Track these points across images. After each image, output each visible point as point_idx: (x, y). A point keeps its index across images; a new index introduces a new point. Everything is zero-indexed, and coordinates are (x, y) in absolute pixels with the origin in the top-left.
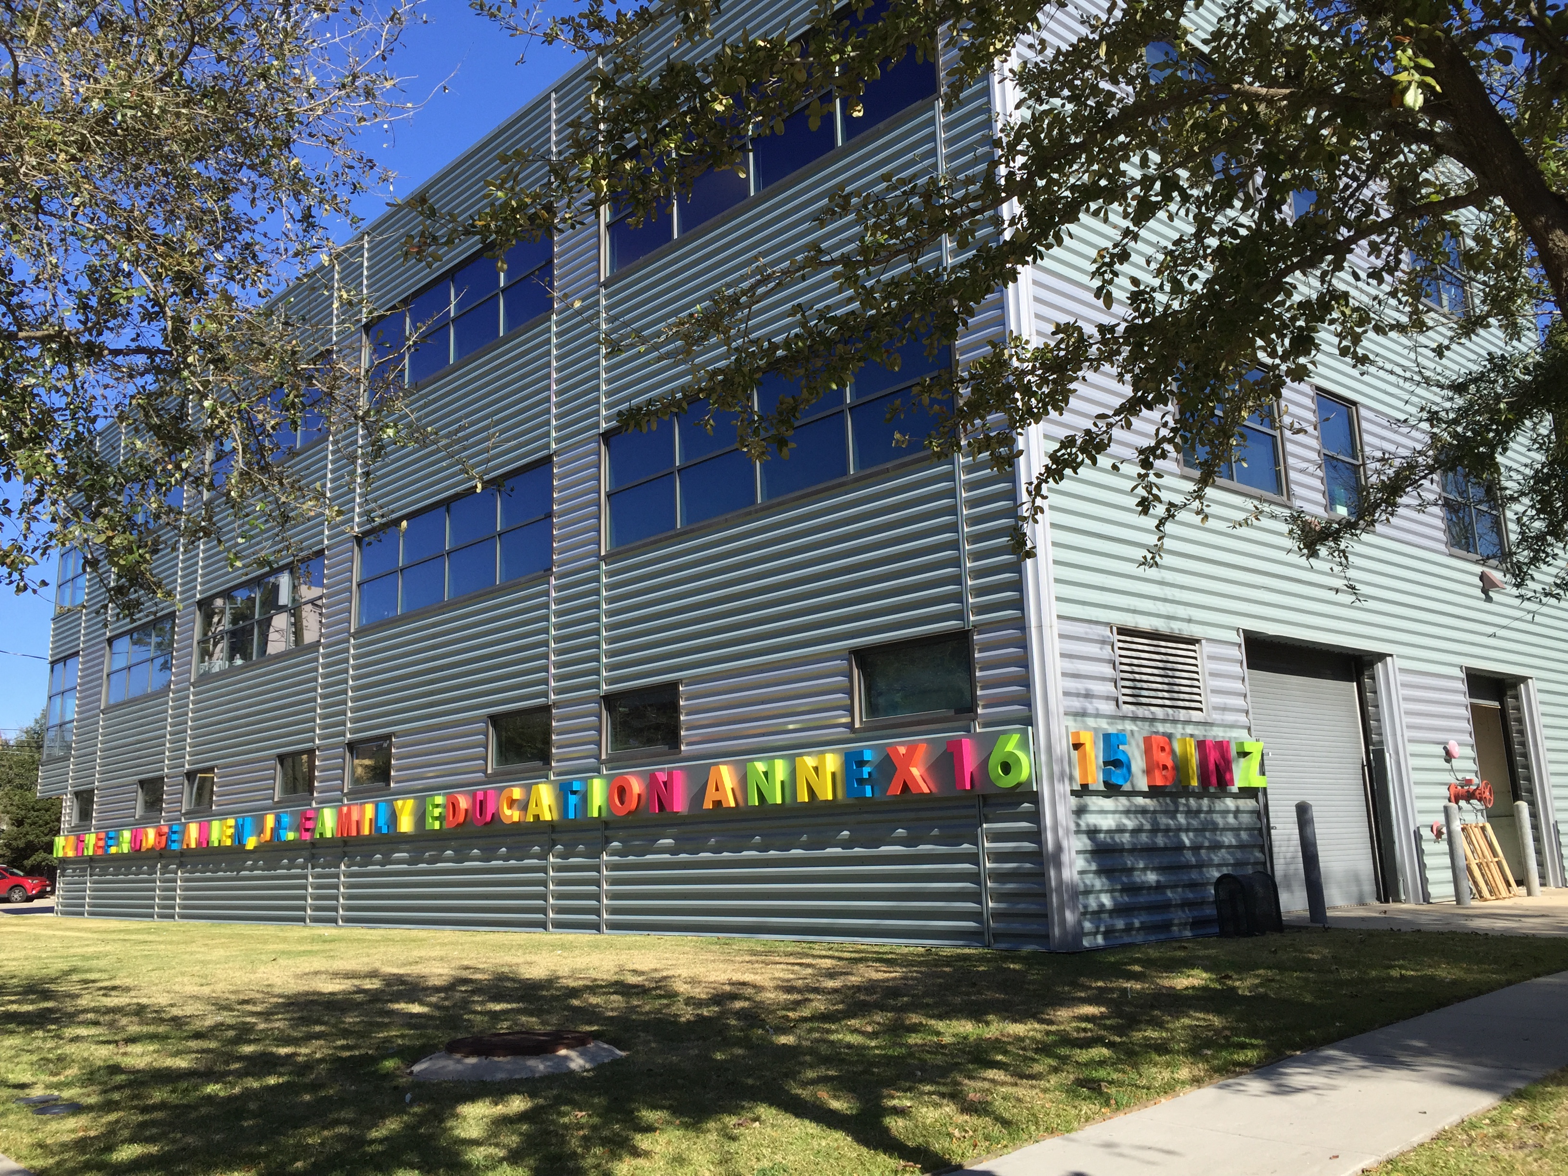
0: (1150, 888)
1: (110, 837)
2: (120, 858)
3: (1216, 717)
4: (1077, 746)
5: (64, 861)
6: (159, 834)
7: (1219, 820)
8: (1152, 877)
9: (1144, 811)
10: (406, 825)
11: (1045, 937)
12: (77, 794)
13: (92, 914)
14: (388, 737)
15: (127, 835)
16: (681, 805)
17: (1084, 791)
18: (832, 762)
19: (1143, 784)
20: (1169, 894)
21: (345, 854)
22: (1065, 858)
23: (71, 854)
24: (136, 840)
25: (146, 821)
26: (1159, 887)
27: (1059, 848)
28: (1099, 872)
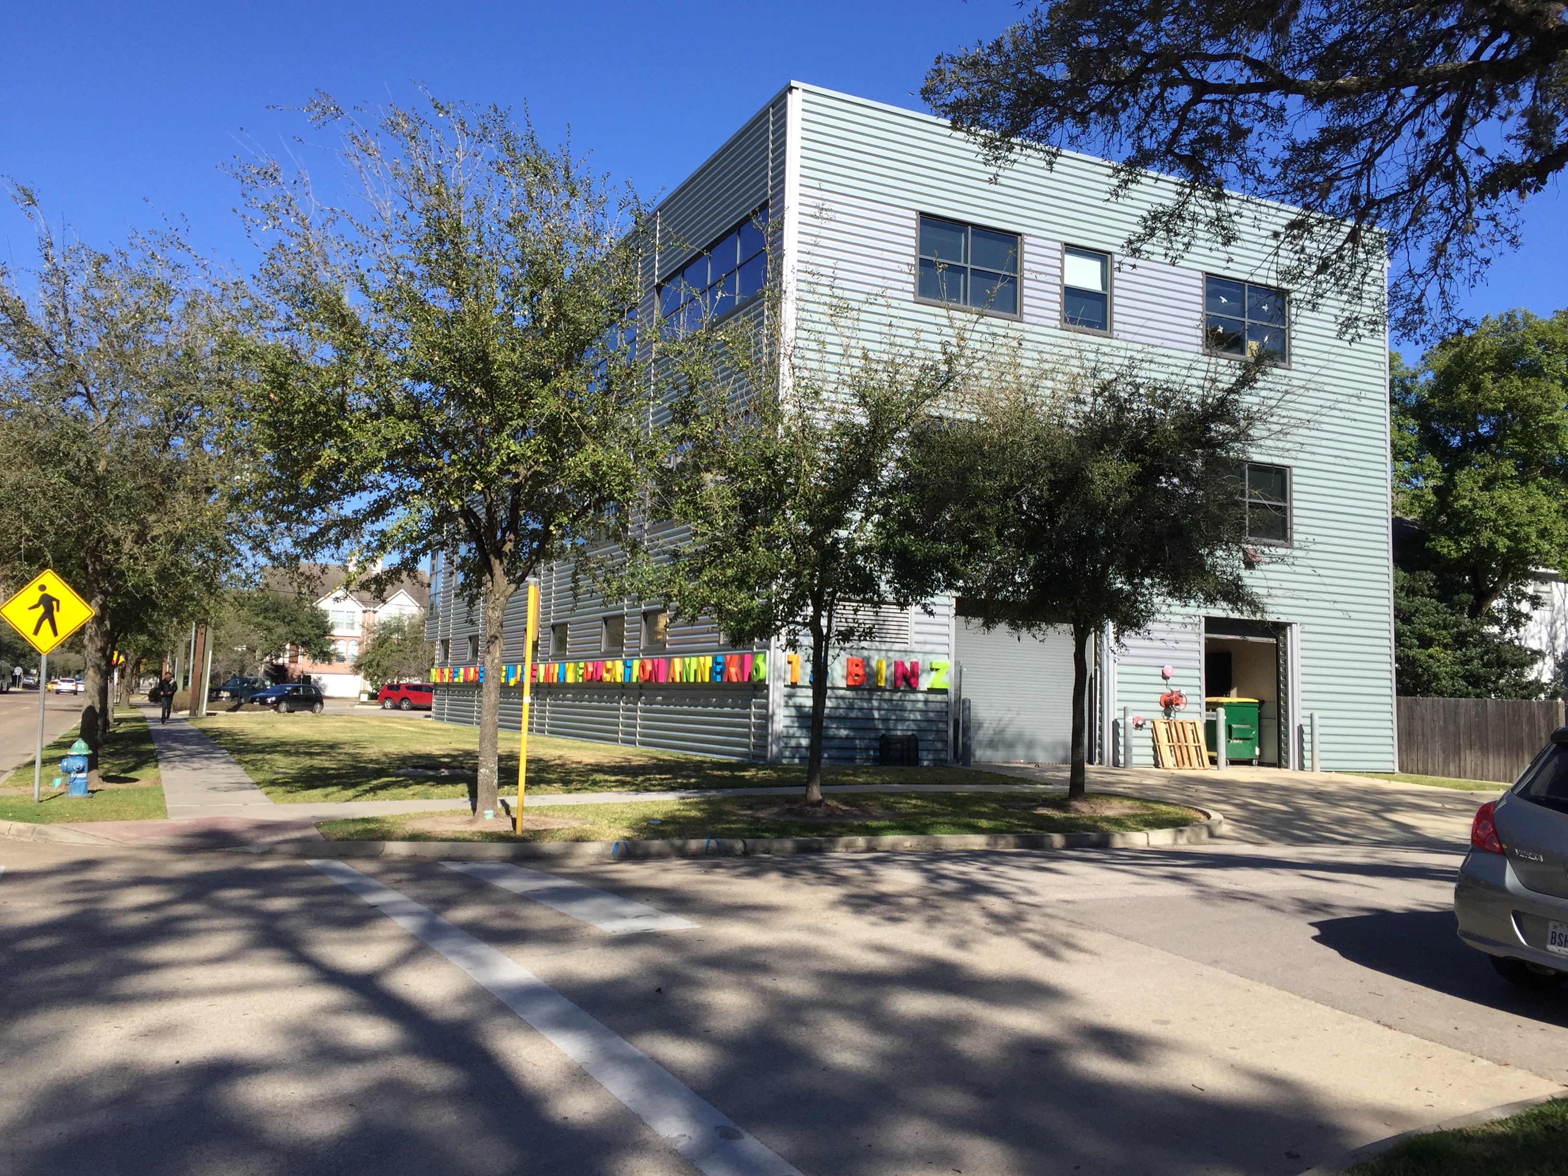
0: (841, 738)
1: (454, 673)
2: (458, 685)
3: (917, 648)
4: (790, 663)
5: (436, 684)
6: (476, 672)
7: (909, 706)
8: (843, 733)
9: (843, 698)
10: (570, 679)
11: (765, 757)
12: (442, 641)
13: (449, 720)
14: (565, 624)
15: (462, 670)
16: (662, 680)
17: (794, 685)
18: (708, 661)
19: (843, 683)
20: (857, 742)
21: (549, 693)
22: (776, 718)
23: (438, 680)
24: (466, 674)
25: (473, 663)
26: (847, 738)
27: (774, 714)
28: (799, 727)
